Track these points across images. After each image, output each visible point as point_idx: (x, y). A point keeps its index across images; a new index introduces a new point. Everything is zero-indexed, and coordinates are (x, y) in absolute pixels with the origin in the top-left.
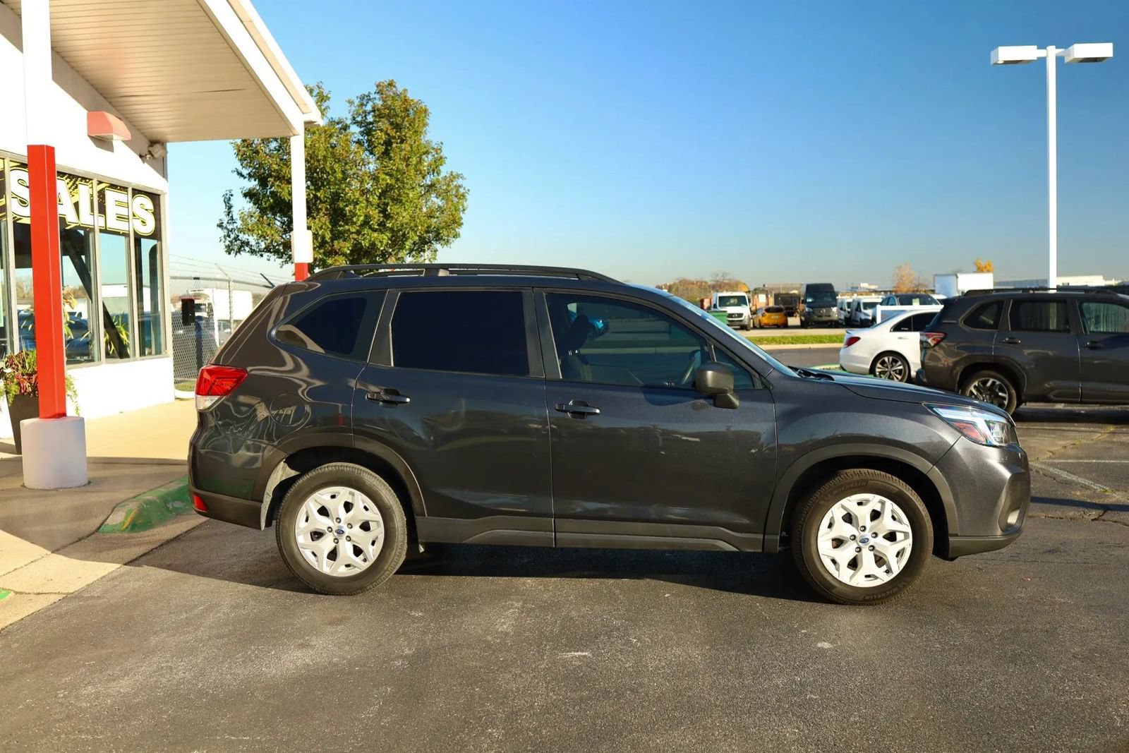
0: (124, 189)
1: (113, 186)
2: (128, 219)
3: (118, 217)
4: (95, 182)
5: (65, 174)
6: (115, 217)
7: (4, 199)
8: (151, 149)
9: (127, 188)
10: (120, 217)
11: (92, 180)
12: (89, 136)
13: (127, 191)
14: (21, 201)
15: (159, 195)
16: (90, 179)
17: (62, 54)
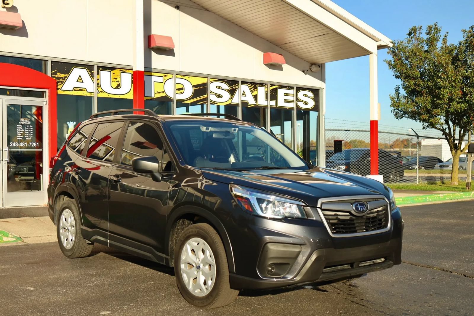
0: (291, 88)
1: (283, 87)
2: (294, 102)
3: (285, 101)
4: (269, 85)
5: (249, 82)
6: (283, 101)
7: (207, 95)
8: (311, 68)
9: (294, 87)
10: (286, 101)
11: (267, 84)
12: (264, 64)
13: (294, 89)
14: (217, 95)
15: (319, 90)
16: (266, 84)
17: (246, 29)
